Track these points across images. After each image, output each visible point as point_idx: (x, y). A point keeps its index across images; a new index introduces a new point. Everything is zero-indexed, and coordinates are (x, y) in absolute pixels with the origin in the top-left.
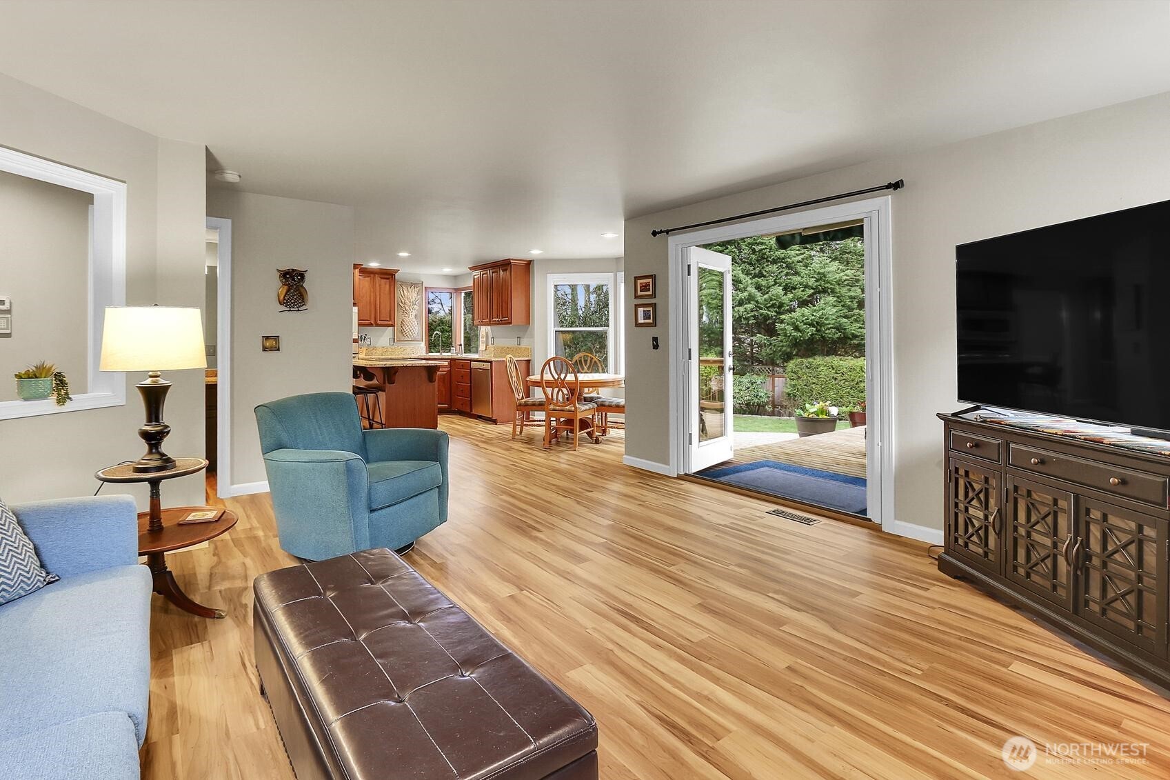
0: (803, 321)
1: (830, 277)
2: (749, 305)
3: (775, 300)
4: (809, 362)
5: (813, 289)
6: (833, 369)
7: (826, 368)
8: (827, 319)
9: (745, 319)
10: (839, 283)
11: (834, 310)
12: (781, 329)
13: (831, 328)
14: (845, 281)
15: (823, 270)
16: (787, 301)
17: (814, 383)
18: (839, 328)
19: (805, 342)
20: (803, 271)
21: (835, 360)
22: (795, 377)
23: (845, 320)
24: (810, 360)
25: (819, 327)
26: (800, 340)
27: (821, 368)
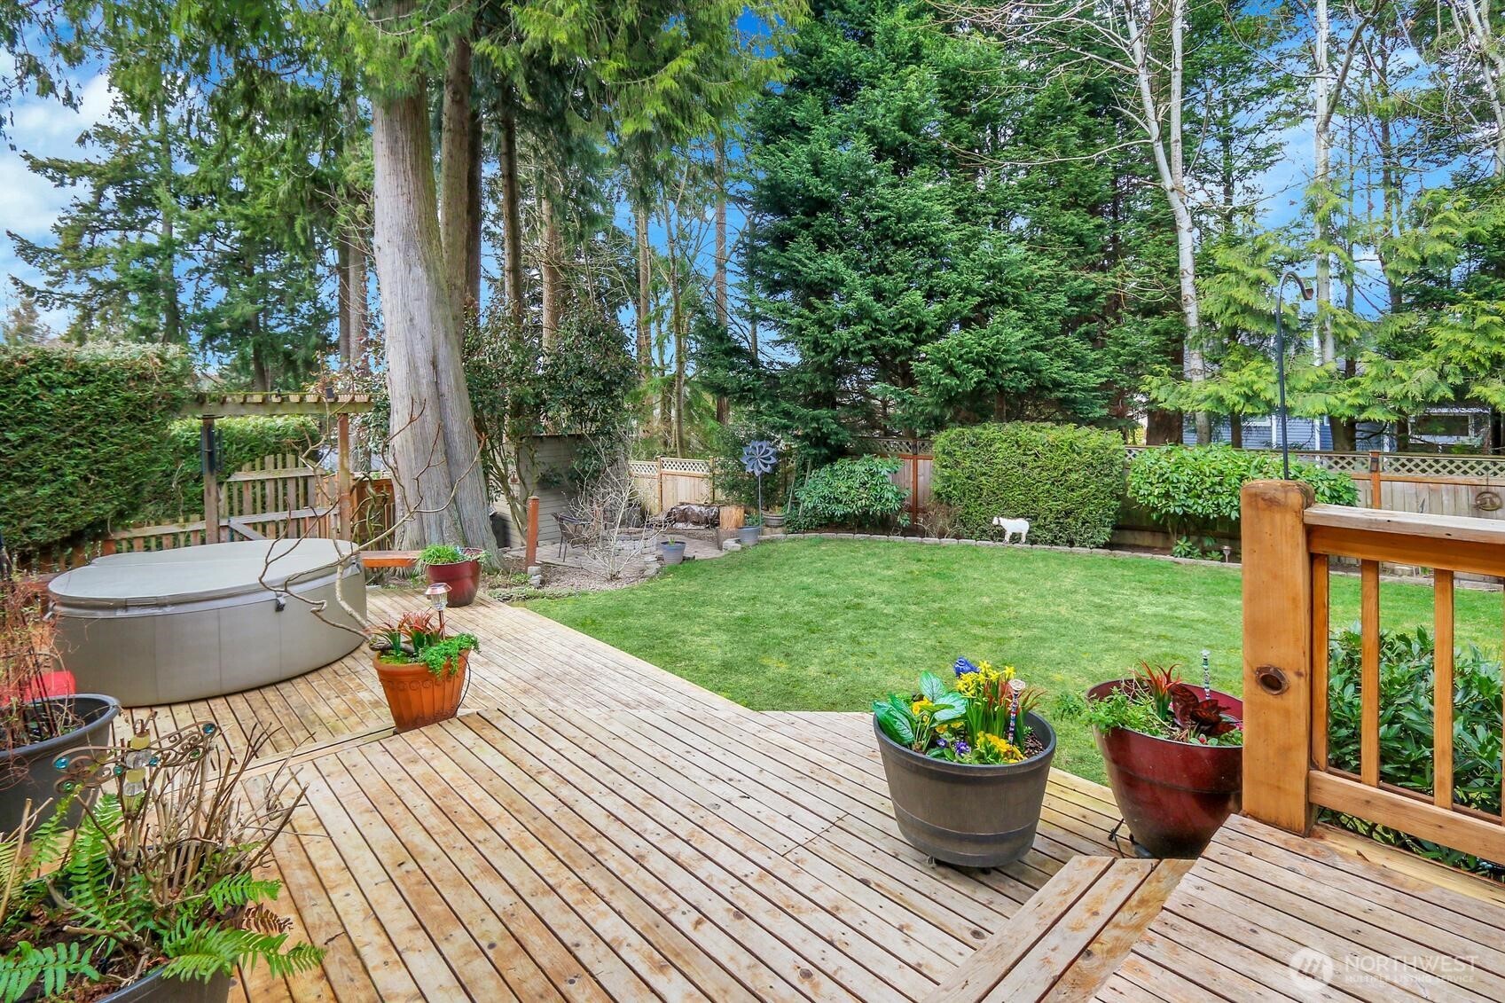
0: (961, 356)
1: (1009, 274)
2: (859, 327)
4: (974, 435)
5: (982, 296)
6: (1019, 446)
7: (1005, 445)
8: (1006, 352)
9: (855, 353)
10: (1029, 283)
11: (1020, 335)
12: (923, 373)
13: (1014, 369)
14: (1038, 281)
15: (998, 259)
16: (930, 318)
17: (984, 474)
18: (1029, 369)
19: (966, 395)
20: (963, 263)
21: (1024, 431)
22: (950, 462)
23: (1039, 354)
24: (977, 430)
25: (991, 368)
26: (958, 393)
27: (998, 445)
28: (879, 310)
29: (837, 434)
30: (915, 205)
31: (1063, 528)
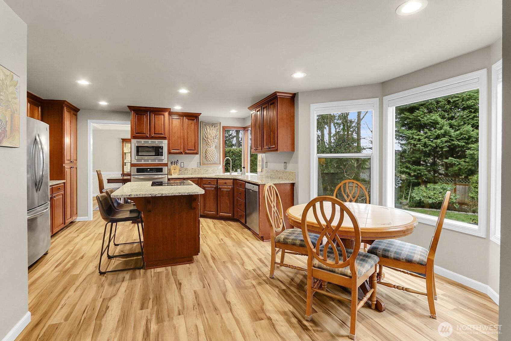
28: (453, 133)
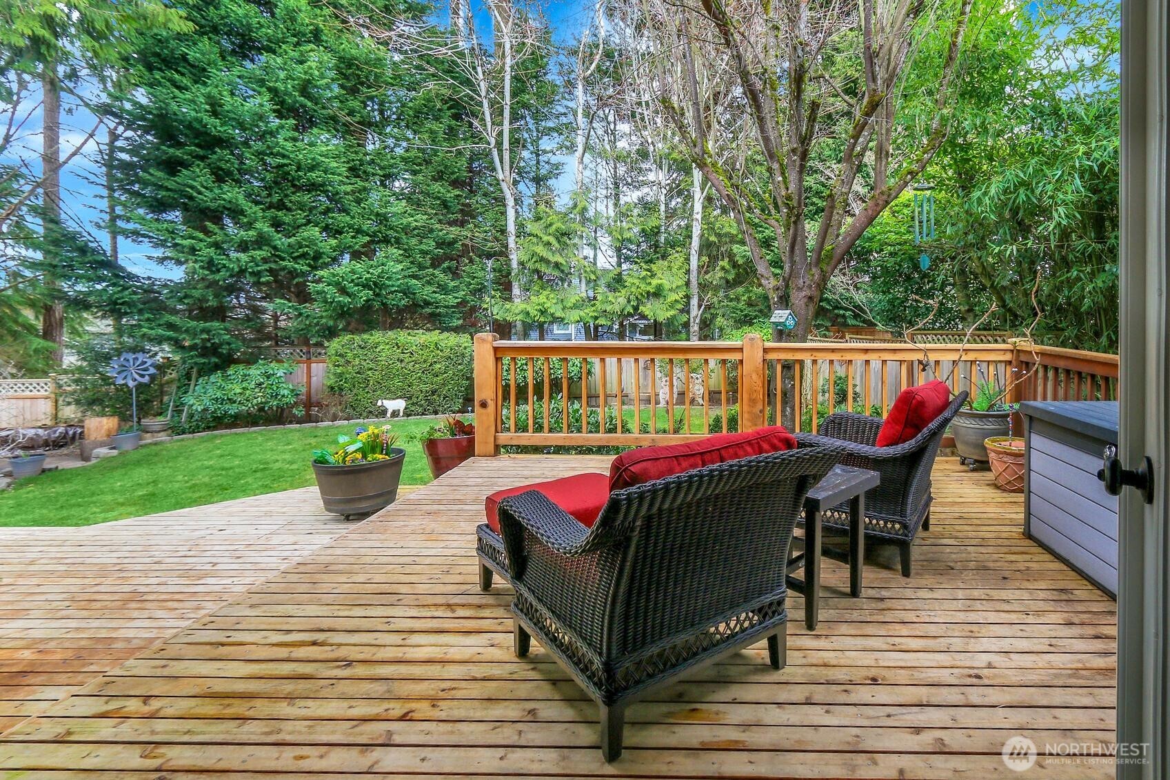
0: (352, 281)
1: (394, 221)
2: (258, 252)
3: (307, 246)
4: (363, 340)
5: (370, 236)
6: (399, 347)
7: (388, 347)
8: (389, 279)
9: (252, 274)
10: (406, 230)
11: (400, 267)
12: (318, 293)
13: (395, 291)
14: (414, 229)
15: (384, 210)
16: (327, 250)
17: (371, 369)
18: (406, 292)
19: (356, 310)
20: (355, 209)
21: (402, 336)
22: (342, 361)
23: (414, 281)
24: (365, 336)
25: (377, 290)
26: (349, 308)
27: (382, 347)
28: (281, 241)
29: (229, 344)
30: (313, 159)
31: (430, 403)
